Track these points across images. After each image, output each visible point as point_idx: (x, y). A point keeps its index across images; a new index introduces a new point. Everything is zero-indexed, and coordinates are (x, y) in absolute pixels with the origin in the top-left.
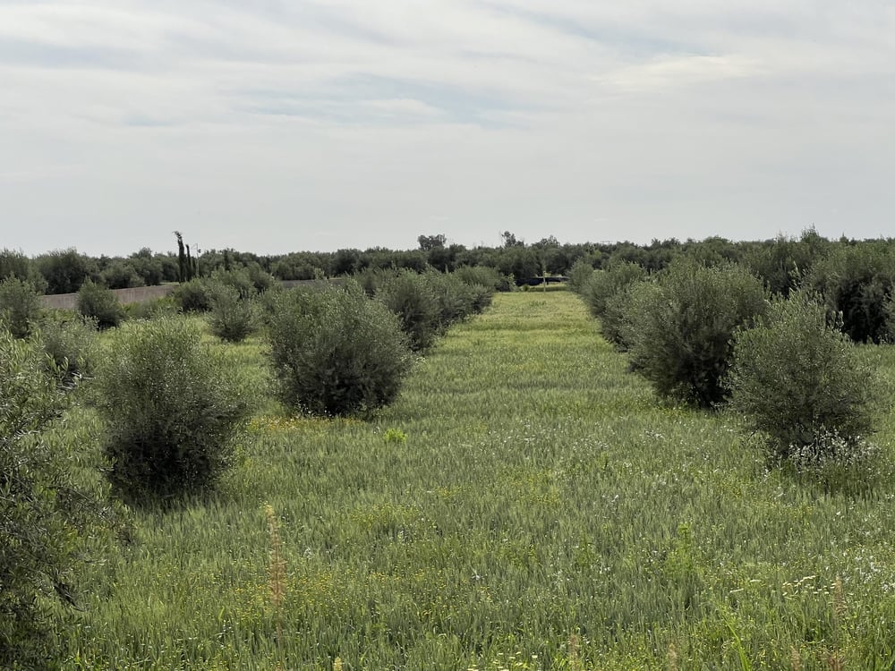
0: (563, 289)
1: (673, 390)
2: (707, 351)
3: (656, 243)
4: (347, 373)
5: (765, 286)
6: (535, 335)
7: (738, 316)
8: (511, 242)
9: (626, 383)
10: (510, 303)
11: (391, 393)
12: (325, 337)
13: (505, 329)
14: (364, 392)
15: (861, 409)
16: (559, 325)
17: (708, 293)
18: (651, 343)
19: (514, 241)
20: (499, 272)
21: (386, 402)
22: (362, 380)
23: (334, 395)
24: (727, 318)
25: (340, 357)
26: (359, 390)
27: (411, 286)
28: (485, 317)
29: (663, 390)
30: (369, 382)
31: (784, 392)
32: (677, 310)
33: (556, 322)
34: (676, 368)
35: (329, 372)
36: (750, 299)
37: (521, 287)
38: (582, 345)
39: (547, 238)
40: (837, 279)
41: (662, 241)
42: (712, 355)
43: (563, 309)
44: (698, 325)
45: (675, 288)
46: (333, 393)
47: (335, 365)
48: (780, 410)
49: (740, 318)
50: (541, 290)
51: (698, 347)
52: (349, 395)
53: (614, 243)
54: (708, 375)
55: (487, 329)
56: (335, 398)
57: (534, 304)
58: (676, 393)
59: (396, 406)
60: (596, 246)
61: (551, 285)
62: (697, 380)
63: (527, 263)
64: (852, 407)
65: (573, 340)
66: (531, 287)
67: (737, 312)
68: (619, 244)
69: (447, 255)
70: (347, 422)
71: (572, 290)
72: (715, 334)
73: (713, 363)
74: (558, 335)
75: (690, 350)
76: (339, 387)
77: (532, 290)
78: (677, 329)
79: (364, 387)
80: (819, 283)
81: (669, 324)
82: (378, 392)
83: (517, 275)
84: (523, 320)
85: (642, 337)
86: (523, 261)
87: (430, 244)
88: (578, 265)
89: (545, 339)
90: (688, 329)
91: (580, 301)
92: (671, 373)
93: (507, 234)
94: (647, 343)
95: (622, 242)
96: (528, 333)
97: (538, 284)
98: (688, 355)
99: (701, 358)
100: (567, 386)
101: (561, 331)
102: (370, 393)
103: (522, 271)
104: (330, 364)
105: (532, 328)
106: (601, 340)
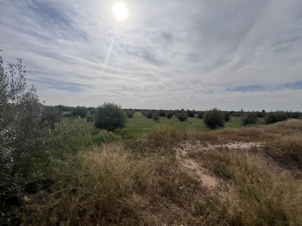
0: (139, 112)
2: (150, 115)
5: (153, 112)
12: (129, 114)
15: (159, 118)
16: (140, 114)
17: (150, 112)
20: (135, 111)
27: (132, 111)
37: (137, 112)
40: (156, 112)
48: (155, 118)
54: (150, 117)
55: (135, 114)
58: (148, 118)
69: (132, 109)
70: (130, 118)
76: (130, 116)
78: (148, 114)
82: (132, 117)
86: (137, 110)
92: (148, 116)
100: (142, 117)
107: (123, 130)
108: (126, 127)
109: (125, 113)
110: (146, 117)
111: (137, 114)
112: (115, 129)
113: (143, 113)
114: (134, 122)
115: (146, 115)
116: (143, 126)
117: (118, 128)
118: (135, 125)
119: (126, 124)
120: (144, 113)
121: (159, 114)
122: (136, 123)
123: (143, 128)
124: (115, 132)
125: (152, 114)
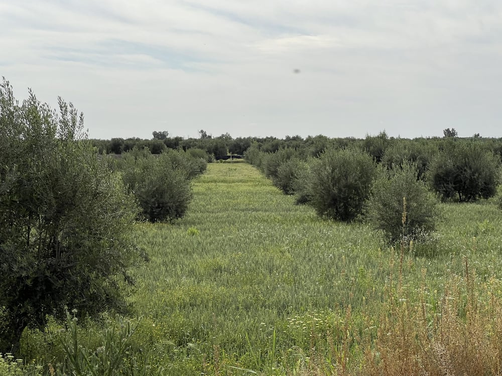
0: (242, 162)
1: (326, 213)
2: (345, 192)
3: (288, 138)
4: (161, 200)
5: (374, 160)
6: (237, 186)
7: (360, 175)
8: (204, 135)
9: (296, 210)
10: (215, 169)
11: (183, 212)
12: (152, 182)
13: (218, 182)
14: (170, 211)
15: (430, 219)
16: (248, 181)
17: (345, 163)
18: (316, 188)
19: (206, 135)
20: (207, 152)
21: (180, 216)
22: (169, 204)
23: (155, 212)
24: (355, 176)
25: (159, 193)
26: (167, 210)
27: (175, 158)
28: (205, 176)
29: (321, 213)
30: (172, 206)
31: (395, 210)
32: (330, 171)
33: (246, 179)
34: (329, 201)
35: (153, 200)
36: (366, 167)
37: (219, 161)
38: (264, 191)
39: (225, 134)
40: (398, 158)
41: (291, 137)
42: (346, 195)
43: (246, 172)
44: (339, 179)
45: (328, 160)
46: (154, 211)
47: (155, 196)
48: (391, 219)
49: (361, 176)
50: (229, 162)
51: (340, 190)
52: (162, 212)
53: (265, 137)
54: (345, 205)
55: (209, 182)
56: (155, 213)
57: (230, 170)
58: (327, 214)
59: (184, 218)
60: (255, 139)
61: (235, 160)
62: (338, 207)
63: (221, 147)
64: (427, 218)
65: (257, 188)
66: (224, 161)
67: (360, 173)
68: (267, 138)
69: (173, 142)
70: (166, 225)
71: (248, 162)
72: (349, 183)
73: (347, 199)
74: (249, 186)
75: (336, 191)
76: (157, 208)
77: (224, 162)
78: (330, 181)
79: (170, 208)
80: (389, 160)
81: (326, 178)
82: (176, 211)
83: (215, 154)
84: (228, 178)
85: (311, 185)
86: (219, 146)
87: (159, 136)
88: (251, 149)
89: (244, 187)
90: (336, 181)
91: (254, 169)
92: (326, 204)
93: (202, 131)
94: (313, 188)
95: (269, 137)
96: (233, 184)
97: (227, 159)
98: (335, 195)
99: (342, 196)
100: (266, 211)
101: (249, 183)
102: (173, 211)
103: (218, 152)
104: (153, 196)
105: (233, 182)
106: (274, 188)
107: (100, 335)
108: (127, 312)
109: (119, 175)
110: (313, 213)
111: (223, 187)
112: (26, 331)
113: (282, 169)
114: (199, 262)
115: (309, 189)
116: (282, 293)
117: (61, 317)
118: (206, 288)
119: (127, 278)
120: (291, 176)
121: (429, 174)
122: (219, 269)
123: (282, 308)
124: (28, 356)
125: (366, 176)
